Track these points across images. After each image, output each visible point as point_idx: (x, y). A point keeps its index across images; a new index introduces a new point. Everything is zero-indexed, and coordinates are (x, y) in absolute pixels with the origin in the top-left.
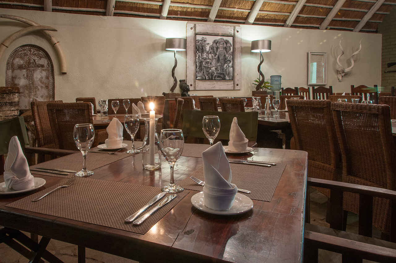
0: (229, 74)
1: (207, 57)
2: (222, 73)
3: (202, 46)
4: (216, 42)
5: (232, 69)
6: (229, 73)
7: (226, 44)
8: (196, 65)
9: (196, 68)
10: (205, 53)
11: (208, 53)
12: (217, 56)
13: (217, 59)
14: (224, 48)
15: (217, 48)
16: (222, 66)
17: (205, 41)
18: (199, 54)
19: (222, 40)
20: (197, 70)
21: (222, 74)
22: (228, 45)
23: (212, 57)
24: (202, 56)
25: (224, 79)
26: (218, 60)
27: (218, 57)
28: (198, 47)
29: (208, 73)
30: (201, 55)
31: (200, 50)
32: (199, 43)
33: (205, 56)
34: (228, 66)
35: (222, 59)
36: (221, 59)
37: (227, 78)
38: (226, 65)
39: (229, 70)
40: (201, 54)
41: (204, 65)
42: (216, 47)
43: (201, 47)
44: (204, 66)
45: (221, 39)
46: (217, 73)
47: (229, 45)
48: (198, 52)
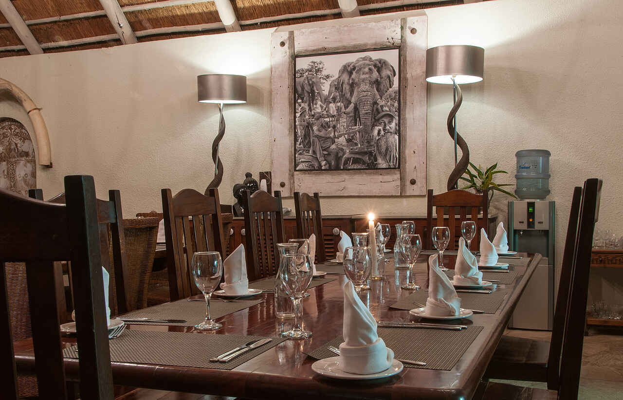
0: (386, 153)
1: (325, 113)
2: (366, 150)
3: (312, 85)
4: (348, 70)
5: (397, 137)
6: (387, 149)
7: (379, 71)
8: (295, 133)
9: (296, 140)
10: (319, 103)
11: (326, 101)
12: (352, 106)
13: (352, 114)
14: (372, 83)
15: (352, 86)
16: (366, 132)
17: (318, 71)
18: (303, 105)
19: (367, 62)
20: (298, 145)
21: (366, 153)
22: (386, 72)
23: (339, 109)
24: (310, 109)
25: (372, 167)
26: (355, 116)
27: (356, 109)
28: (299, 89)
29: (325, 153)
30: (307, 108)
31: (306, 94)
32: (302, 79)
33: (318, 108)
34: (384, 130)
35: (366, 114)
36: (362, 112)
37: (382, 163)
38: (376, 129)
39: (387, 142)
40: (309, 105)
41: (316, 133)
42: (348, 84)
43: (307, 88)
44: (317, 136)
45: (364, 59)
46: (351, 153)
47: (389, 73)
48: (300, 101)
